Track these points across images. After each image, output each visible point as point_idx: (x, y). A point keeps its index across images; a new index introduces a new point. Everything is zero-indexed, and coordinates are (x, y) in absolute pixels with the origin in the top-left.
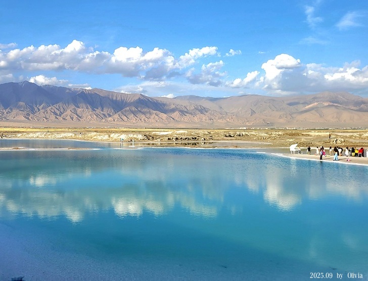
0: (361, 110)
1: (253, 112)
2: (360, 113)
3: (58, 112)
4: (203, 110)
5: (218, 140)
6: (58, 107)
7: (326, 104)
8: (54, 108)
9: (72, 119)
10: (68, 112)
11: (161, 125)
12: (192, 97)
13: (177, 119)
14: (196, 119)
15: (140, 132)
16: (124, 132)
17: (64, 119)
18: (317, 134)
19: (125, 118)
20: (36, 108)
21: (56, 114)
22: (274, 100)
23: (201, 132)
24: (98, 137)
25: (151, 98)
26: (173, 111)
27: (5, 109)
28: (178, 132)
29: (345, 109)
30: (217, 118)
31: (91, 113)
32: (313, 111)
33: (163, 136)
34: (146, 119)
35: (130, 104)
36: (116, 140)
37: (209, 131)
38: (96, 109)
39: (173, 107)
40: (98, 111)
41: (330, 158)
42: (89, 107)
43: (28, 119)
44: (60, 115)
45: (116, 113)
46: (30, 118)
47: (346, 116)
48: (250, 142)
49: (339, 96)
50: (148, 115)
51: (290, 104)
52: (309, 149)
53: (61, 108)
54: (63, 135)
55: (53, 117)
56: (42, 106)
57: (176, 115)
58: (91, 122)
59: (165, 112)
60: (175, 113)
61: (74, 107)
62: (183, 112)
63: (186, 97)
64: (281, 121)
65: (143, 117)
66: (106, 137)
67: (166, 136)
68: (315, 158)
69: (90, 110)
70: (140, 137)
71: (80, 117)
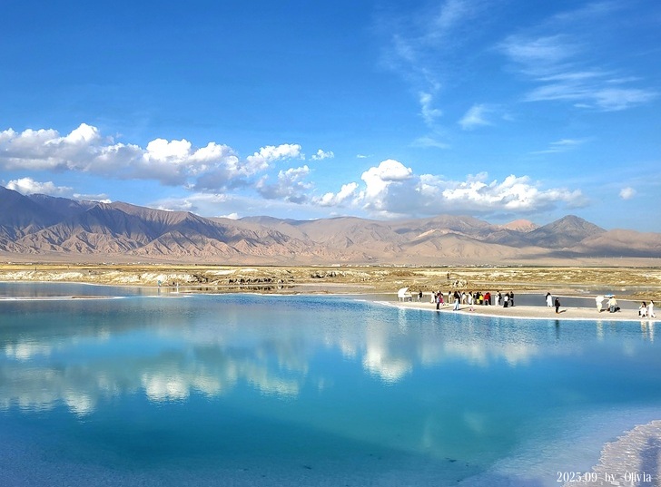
0: (488, 241)
1: (350, 242)
2: (487, 245)
3: (56, 239)
4: (279, 239)
5: (301, 282)
6: (55, 231)
7: (445, 232)
8: (49, 231)
9: (80, 249)
10: (73, 239)
11: (219, 261)
12: (265, 219)
13: (242, 250)
14: (270, 252)
15: (187, 271)
16: (162, 270)
17: (66, 250)
18: (433, 273)
19: (164, 249)
20: (18, 232)
21: (52, 242)
22: (378, 226)
23: (277, 271)
24: (122, 278)
25: (205, 219)
26: (237, 238)
28: (244, 271)
29: (469, 239)
30: (300, 250)
31: (110, 240)
32: (428, 242)
33: (222, 277)
34: (197, 251)
35: (172, 228)
36: (150, 282)
37: (289, 269)
38: (118, 235)
39: (237, 232)
40: (122, 237)
41: (449, 308)
42: (108, 231)
43: (4, 248)
44: (59, 244)
45: (150, 241)
46: (7, 247)
47: (470, 249)
48: (345, 285)
49: (461, 222)
50: (200, 245)
51: (399, 232)
52: (421, 295)
53: (62, 232)
54: (64, 275)
55: (47, 246)
56: (28, 228)
57: (241, 245)
58: (111, 254)
59: (225, 240)
60: (240, 243)
61: (82, 230)
62: (252, 241)
63: (255, 218)
64: (387, 254)
65: (192, 247)
66: (135, 278)
67: (226, 276)
68: (429, 306)
69: (110, 235)
70: (188, 278)
71: (91, 246)
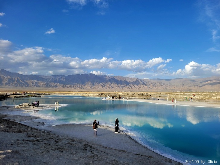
1: (183, 85)
3: (104, 86)
4: (162, 84)
8: (102, 84)
9: (109, 88)
10: (108, 85)
13: (151, 88)
17: (106, 88)
19: (130, 88)
20: (95, 84)
27: (83, 84)
30: (168, 87)
40: (120, 85)
43: (92, 88)
45: (127, 86)
53: (105, 84)
55: (101, 87)
56: (97, 83)
61: (110, 83)
62: (154, 85)
69: (116, 84)
71: (112, 87)
